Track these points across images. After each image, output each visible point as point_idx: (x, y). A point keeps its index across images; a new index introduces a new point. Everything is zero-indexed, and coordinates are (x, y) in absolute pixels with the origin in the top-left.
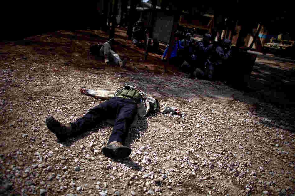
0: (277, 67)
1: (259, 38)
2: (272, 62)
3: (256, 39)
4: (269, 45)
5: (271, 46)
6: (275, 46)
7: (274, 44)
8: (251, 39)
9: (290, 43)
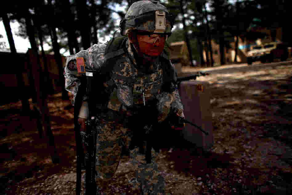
0: (267, 78)
1: (240, 50)
2: (259, 73)
3: (238, 52)
4: (251, 53)
5: (253, 54)
6: (258, 53)
7: (256, 51)
8: (233, 53)
9: (272, 46)
